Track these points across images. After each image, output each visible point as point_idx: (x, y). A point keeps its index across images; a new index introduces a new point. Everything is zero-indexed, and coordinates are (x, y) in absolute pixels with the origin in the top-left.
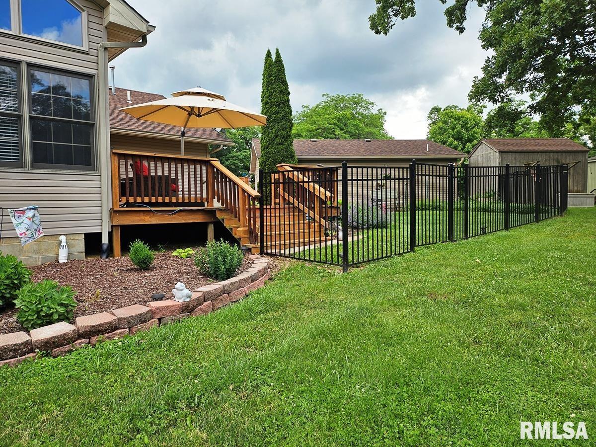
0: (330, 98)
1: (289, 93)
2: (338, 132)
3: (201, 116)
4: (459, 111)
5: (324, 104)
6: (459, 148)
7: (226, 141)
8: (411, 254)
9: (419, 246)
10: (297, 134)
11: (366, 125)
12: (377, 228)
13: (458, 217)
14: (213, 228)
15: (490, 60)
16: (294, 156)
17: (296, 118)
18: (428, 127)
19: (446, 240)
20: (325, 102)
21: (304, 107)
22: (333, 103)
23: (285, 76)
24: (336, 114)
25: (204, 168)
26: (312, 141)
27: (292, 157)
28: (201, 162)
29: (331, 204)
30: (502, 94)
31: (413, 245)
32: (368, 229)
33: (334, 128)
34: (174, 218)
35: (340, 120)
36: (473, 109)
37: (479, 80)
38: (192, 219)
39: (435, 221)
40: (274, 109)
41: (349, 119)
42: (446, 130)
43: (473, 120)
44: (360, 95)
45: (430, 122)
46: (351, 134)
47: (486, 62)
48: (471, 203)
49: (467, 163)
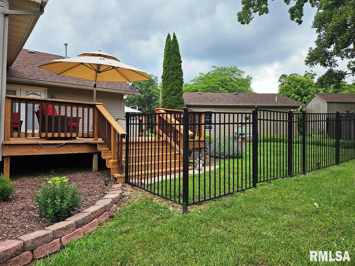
0: (217, 68)
1: (181, 62)
2: (221, 89)
3: (100, 72)
4: (299, 77)
5: (213, 72)
6: (299, 100)
7: (135, 92)
8: (252, 190)
9: (261, 182)
10: (195, 90)
11: (239, 85)
12: (233, 158)
13: (297, 150)
14: (97, 157)
15: (321, 35)
16: (183, 103)
17: (195, 80)
18: (279, 87)
19: (286, 175)
20: (214, 71)
21: (200, 74)
22: (218, 72)
23: (179, 50)
24: (220, 78)
25: (91, 110)
26: (199, 94)
27: (182, 103)
28: (89, 106)
29: (199, 138)
30: (330, 61)
31: (255, 181)
32: (225, 159)
33: (218, 87)
34: (61, 150)
35: (222, 82)
36: (308, 76)
37: (313, 50)
38: (78, 150)
39: (279, 153)
40: (171, 72)
41: (228, 81)
42: (290, 89)
43: (308, 82)
44: (235, 67)
45: (280, 83)
46: (229, 91)
47: (318, 36)
48: (308, 137)
49: (304, 110)
